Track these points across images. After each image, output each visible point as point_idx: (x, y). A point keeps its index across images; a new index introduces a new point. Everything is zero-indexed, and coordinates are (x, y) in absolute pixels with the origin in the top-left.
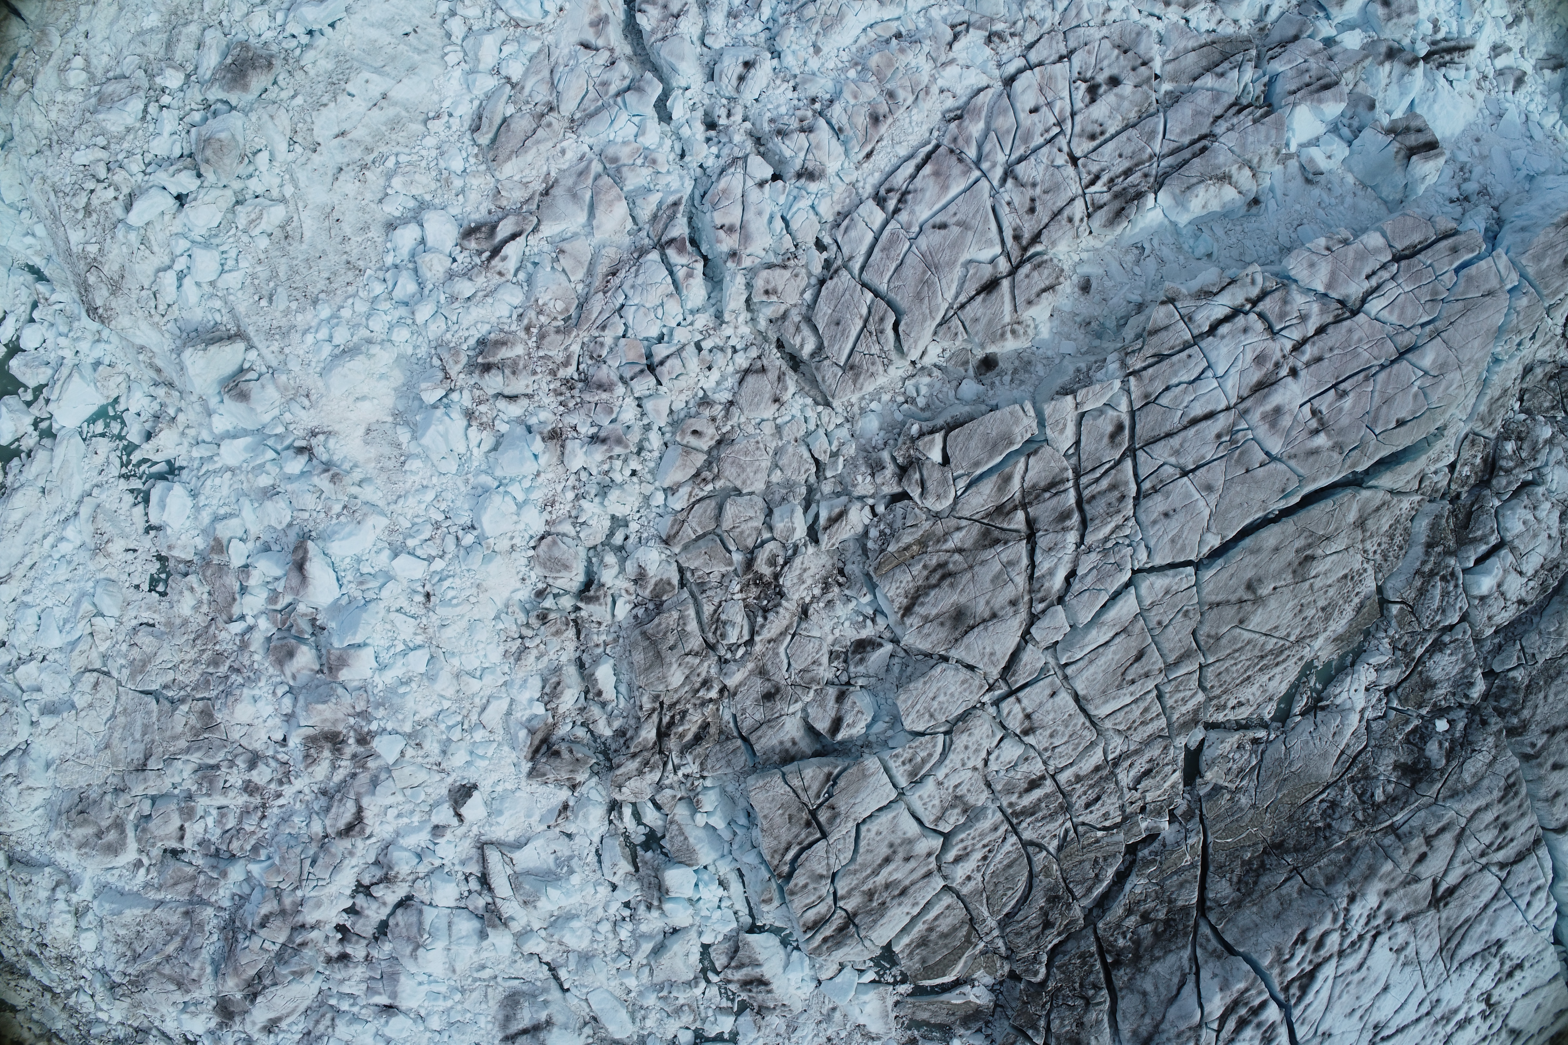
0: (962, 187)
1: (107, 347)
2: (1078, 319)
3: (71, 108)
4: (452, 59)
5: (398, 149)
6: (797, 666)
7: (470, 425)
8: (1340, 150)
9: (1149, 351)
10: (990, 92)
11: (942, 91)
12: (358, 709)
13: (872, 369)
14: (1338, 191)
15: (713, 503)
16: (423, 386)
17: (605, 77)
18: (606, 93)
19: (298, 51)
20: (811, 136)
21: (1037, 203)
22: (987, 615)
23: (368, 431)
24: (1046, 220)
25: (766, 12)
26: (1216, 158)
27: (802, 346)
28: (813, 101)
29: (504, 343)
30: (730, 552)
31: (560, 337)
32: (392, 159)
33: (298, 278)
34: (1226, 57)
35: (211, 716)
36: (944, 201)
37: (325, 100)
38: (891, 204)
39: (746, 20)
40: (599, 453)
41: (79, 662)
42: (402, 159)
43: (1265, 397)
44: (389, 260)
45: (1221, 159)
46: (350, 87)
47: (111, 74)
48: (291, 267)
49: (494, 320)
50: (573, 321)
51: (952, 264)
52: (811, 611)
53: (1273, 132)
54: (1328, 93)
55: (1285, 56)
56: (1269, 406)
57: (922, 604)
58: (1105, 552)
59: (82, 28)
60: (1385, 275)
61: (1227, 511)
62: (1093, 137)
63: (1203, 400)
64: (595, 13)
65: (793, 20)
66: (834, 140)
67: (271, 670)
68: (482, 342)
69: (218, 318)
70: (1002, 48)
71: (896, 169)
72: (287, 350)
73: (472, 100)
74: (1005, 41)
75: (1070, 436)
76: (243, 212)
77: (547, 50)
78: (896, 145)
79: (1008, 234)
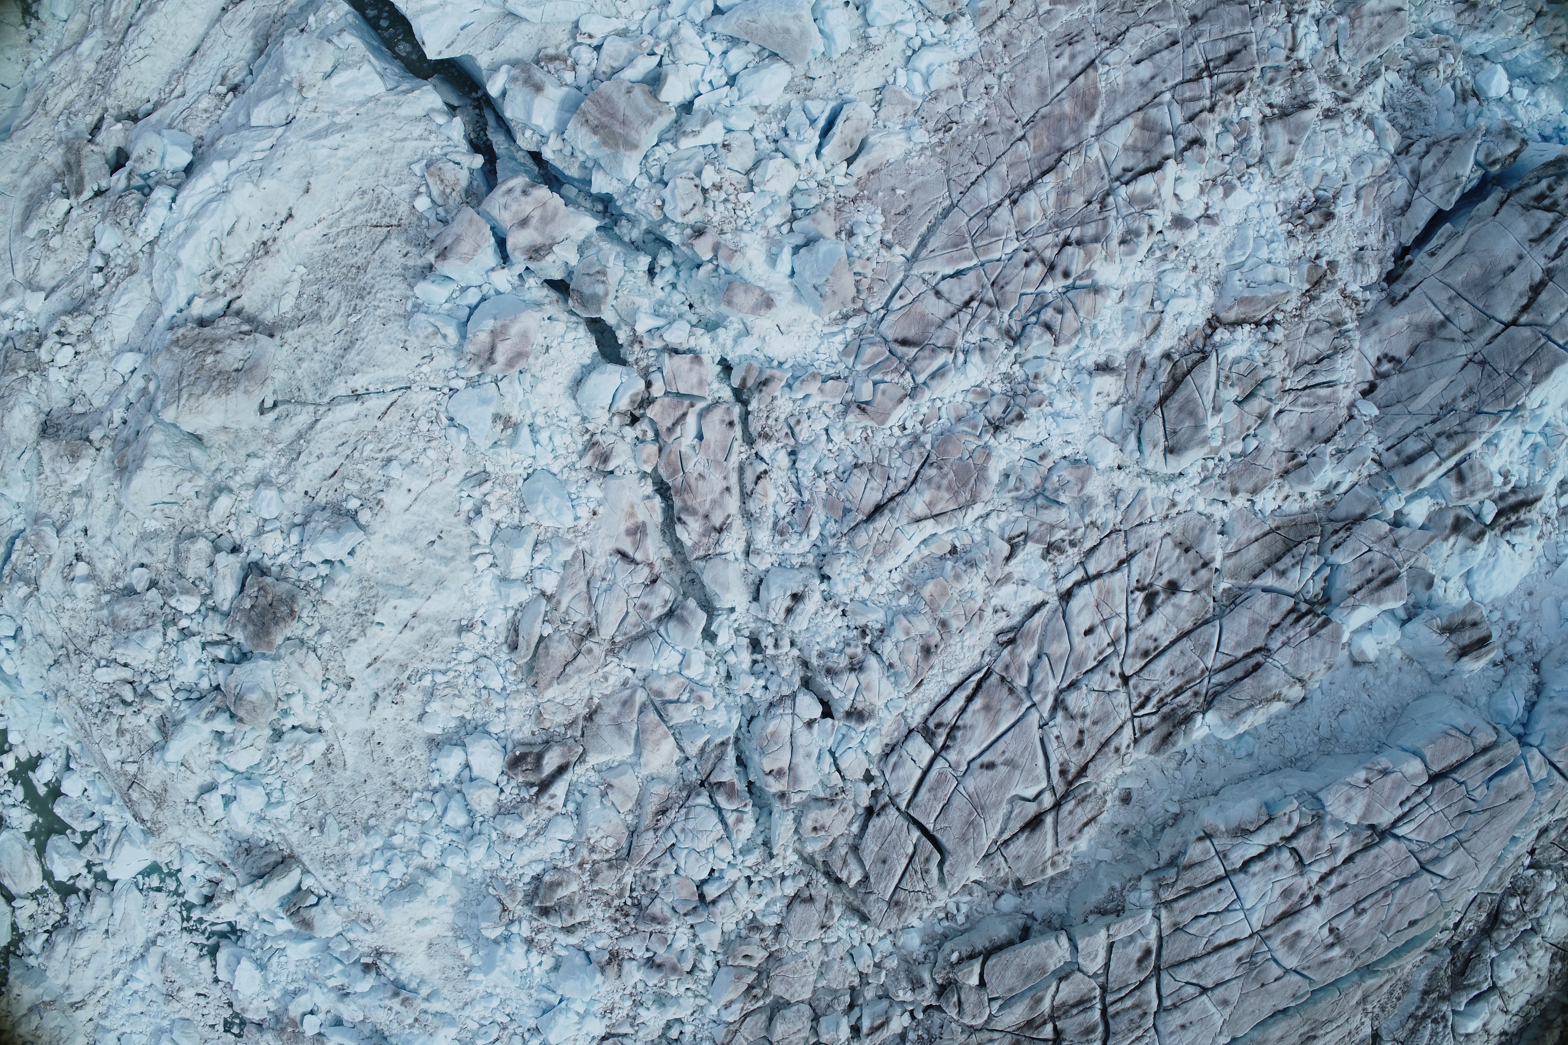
0: (1012, 721)
2: (1116, 831)
3: (83, 615)
4: (482, 563)
5: (434, 667)
7: (528, 951)
8: (1392, 634)
9: (1183, 885)
10: (1044, 611)
11: (996, 611)
13: (917, 905)
14: (1384, 669)
15: (763, 1018)
16: (484, 925)
17: (645, 600)
18: (648, 618)
19: (318, 584)
20: (862, 677)
21: (1086, 736)
23: (430, 945)
24: (1093, 753)
25: (815, 532)
26: (1268, 678)
27: (849, 878)
28: (864, 632)
29: (559, 884)
31: (613, 873)
33: (345, 805)
34: (1290, 546)
36: (993, 738)
37: (354, 634)
38: (940, 741)
39: (794, 538)
40: (655, 977)
42: (439, 678)
43: (1287, 925)
44: (435, 782)
45: (1273, 680)
46: (378, 618)
47: (120, 585)
48: (338, 795)
49: (547, 857)
50: (625, 851)
51: (997, 805)
53: (1328, 647)
54: (1388, 591)
55: (1350, 544)
56: (1290, 932)
59: (79, 524)
60: (1419, 799)
61: (1239, 1018)
62: (1146, 654)
63: (1228, 931)
64: (632, 521)
65: (843, 545)
66: (884, 681)
68: (537, 878)
69: (269, 839)
70: (1060, 559)
71: (947, 698)
72: (343, 879)
73: (505, 609)
74: (1061, 551)
75: (1100, 960)
76: (283, 750)
77: (582, 557)
78: (947, 671)
79: (1055, 769)
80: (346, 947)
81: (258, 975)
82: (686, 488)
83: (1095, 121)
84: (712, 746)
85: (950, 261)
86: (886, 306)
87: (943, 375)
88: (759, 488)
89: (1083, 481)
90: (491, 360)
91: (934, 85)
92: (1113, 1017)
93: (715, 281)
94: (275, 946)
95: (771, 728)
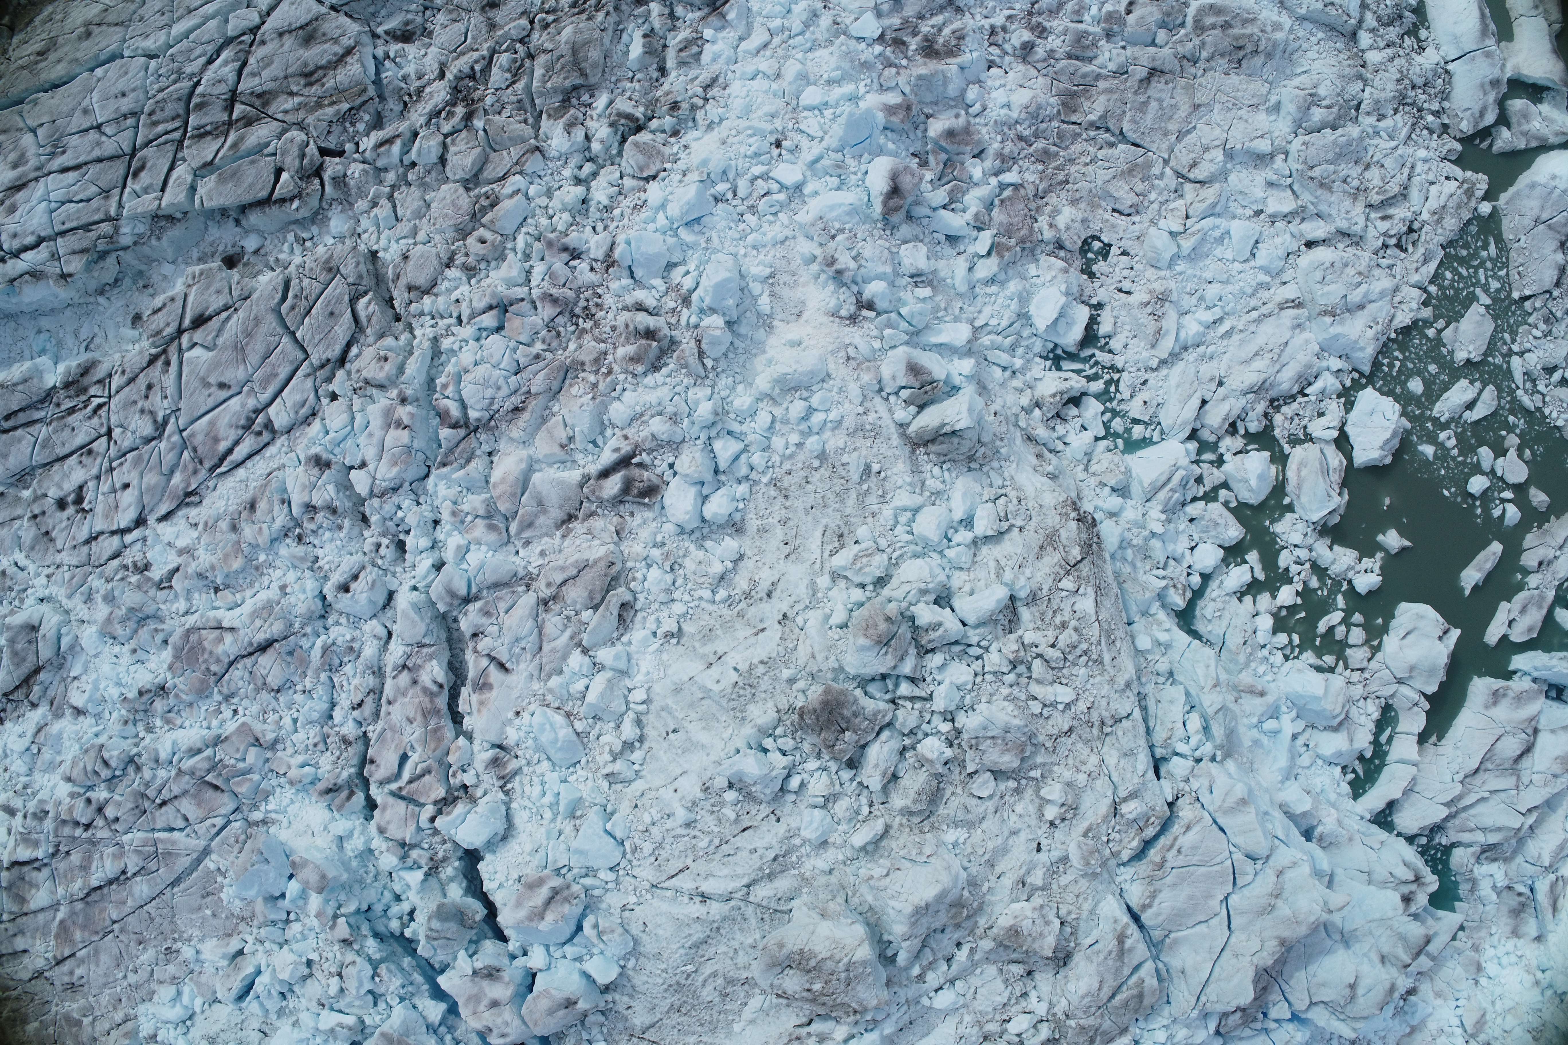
0: (199, 422)
1: (1100, 503)
2: (151, 291)
3: (1070, 761)
4: (638, 695)
5: (710, 607)
6: (460, 27)
7: (692, 292)
9: (93, 235)
10: (158, 515)
11: (196, 525)
12: (893, 70)
13: (314, 265)
15: (487, 174)
16: (718, 333)
17: (484, 620)
18: (487, 603)
19: (779, 731)
20: (306, 499)
21: (143, 393)
22: (287, 36)
23: (799, 316)
24: (141, 376)
25: (319, 643)
27: (370, 302)
28: (301, 539)
29: (631, 359)
30: (485, 130)
31: (582, 358)
32: (718, 598)
33: (837, 489)
35: (1065, 104)
36: (215, 413)
37: (762, 669)
38: (261, 419)
39: (341, 642)
40: (573, 239)
41: (1210, 193)
42: (707, 594)
43: (19, 178)
44: (743, 489)
46: (734, 677)
47: (1012, 784)
48: (843, 501)
49: (639, 390)
50: (569, 375)
51: (225, 348)
52: (436, 73)
56: (20, 170)
57: (335, 54)
58: (179, 72)
59: (1044, 858)
61: (80, 92)
62: (90, 452)
63: (65, 184)
64: (484, 697)
65: (297, 625)
66: (291, 489)
67: (984, 131)
68: (656, 368)
69: (936, 470)
70: (139, 557)
71: (250, 456)
72: (861, 410)
73: (630, 643)
74: (135, 564)
75: (175, 174)
76: (877, 565)
77: (542, 673)
78: (245, 481)
79: (173, 368)
80: (888, 332)
81: (1032, 310)
82: (426, 714)
83: (60, 915)
84: (455, 465)
85: (174, 843)
86: (229, 822)
87: (190, 750)
88: (360, 697)
89: (109, 620)
90: (555, 892)
91: (172, 990)
92: (178, 116)
93: (342, 897)
94: (1000, 338)
95: (395, 470)
